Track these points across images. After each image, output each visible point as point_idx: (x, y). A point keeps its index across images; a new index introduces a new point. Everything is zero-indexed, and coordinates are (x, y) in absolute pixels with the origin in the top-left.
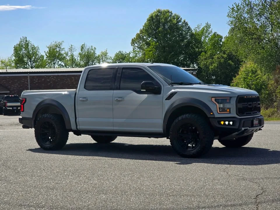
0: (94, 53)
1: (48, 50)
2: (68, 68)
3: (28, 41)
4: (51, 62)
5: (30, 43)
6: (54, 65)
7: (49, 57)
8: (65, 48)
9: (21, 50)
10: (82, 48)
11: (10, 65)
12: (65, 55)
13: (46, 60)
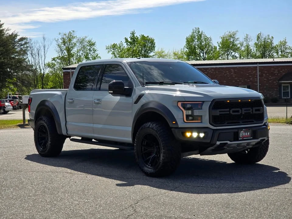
0: (271, 43)
1: (221, 40)
2: (243, 59)
3: (201, 31)
4: (224, 54)
5: (203, 34)
6: (228, 57)
7: (222, 48)
8: (240, 39)
9: (193, 41)
10: (258, 38)
11: (182, 57)
12: (239, 45)
13: (219, 51)
